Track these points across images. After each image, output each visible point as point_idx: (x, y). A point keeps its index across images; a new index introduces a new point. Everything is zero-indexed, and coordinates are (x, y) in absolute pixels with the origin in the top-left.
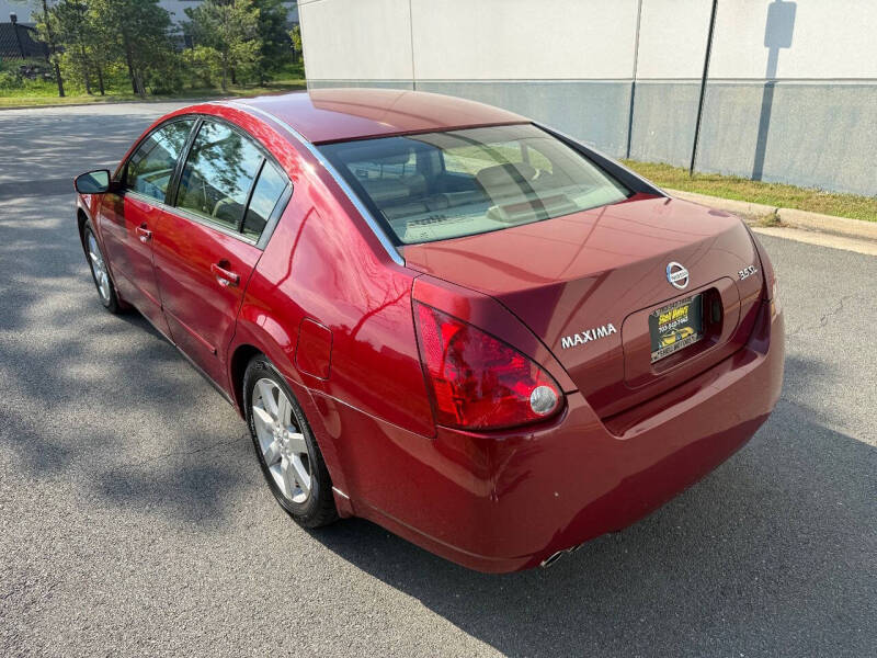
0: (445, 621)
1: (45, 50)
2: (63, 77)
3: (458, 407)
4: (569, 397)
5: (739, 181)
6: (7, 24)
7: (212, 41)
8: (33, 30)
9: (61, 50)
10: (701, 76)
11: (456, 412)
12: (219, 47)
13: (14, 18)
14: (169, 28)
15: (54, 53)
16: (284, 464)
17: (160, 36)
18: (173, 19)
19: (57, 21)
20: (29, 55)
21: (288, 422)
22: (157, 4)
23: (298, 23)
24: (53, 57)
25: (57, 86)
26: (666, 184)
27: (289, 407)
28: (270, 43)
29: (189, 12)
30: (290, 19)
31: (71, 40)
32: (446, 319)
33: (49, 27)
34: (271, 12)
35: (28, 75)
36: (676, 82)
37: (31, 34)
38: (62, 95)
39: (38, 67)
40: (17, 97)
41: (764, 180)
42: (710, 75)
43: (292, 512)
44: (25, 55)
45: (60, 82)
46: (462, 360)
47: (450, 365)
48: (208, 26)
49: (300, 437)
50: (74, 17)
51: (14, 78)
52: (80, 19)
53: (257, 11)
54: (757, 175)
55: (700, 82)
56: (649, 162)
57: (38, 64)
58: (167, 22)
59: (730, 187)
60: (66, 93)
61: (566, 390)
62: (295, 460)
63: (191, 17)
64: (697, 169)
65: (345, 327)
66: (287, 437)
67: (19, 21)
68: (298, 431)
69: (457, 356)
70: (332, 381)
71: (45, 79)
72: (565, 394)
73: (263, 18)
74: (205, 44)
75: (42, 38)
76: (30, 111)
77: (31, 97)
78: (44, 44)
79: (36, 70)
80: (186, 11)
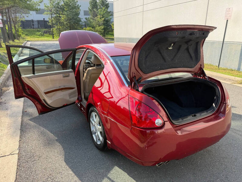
0: (132, 178)
1: (50, 27)
2: (54, 34)
3: (137, 122)
4: (165, 122)
5: (233, 70)
6: (42, 21)
7: (91, 26)
8: (48, 22)
9: (54, 27)
10: (222, 40)
11: (137, 123)
12: (93, 28)
13: (44, 19)
14: (81, 22)
15: (52, 28)
16: (96, 134)
17: (79, 24)
18: (82, 20)
19: (54, 20)
20: (47, 28)
21: (98, 123)
22: (79, 16)
23: (113, 22)
24: (52, 29)
25: (52, 36)
26: (211, 70)
27: (99, 119)
28: (106, 27)
29: (86, 19)
30: (111, 20)
31: (57, 25)
32: (137, 101)
33: (52, 21)
34: (107, 19)
35: (46, 33)
36: (215, 42)
37: (48, 23)
38: (53, 38)
39: (48, 31)
40: (43, 38)
41: (241, 71)
42: (225, 40)
43: (97, 146)
44: (46, 28)
45: (53, 35)
46: (140, 111)
47: (137, 112)
48: (91, 22)
49: (100, 127)
50: (58, 19)
51: (42, 33)
52: (60, 20)
53: (103, 19)
54: (239, 69)
55: (222, 42)
56: (206, 64)
57: (48, 30)
58: (81, 21)
59: (230, 72)
60: (54, 38)
61: (165, 121)
62: (99, 133)
63: (87, 20)
64: (220, 66)
65: (114, 101)
66: (97, 127)
67: (45, 20)
68: (100, 126)
69: (139, 110)
70: (109, 113)
71: (50, 34)
72: (164, 122)
73: (104, 20)
74: (89, 27)
75: (50, 24)
76: (45, 42)
77: (46, 38)
78: (50, 26)
79: (48, 32)
80: (85, 18)
